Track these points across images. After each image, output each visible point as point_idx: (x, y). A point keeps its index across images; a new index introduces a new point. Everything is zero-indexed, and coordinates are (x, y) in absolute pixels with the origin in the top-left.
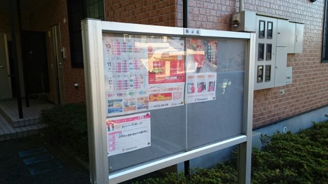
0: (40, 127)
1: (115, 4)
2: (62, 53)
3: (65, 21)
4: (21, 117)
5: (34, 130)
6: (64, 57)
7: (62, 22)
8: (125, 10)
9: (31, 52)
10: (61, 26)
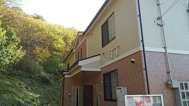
1: (122, 78)
2: (100, 94)
3: (102, 82)
8: (126, 80)
9: (87, 94)
10: (100, 84)
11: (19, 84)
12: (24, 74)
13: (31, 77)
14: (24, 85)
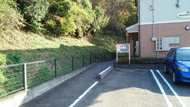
11: (110, 40)
12: (112, 33)
13: (117, 35)
14: (113, 40)
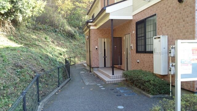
0: (121, 80)
1: (162, 25)
2: (131, 46)
3: (134, 32)
4: (113, 74)
5: (119, 80)
6: (132, 48)
7: (132, 33)
8: (168, 27)
9: (115, 47)
10: (131, 35)
14: (50, 39)
